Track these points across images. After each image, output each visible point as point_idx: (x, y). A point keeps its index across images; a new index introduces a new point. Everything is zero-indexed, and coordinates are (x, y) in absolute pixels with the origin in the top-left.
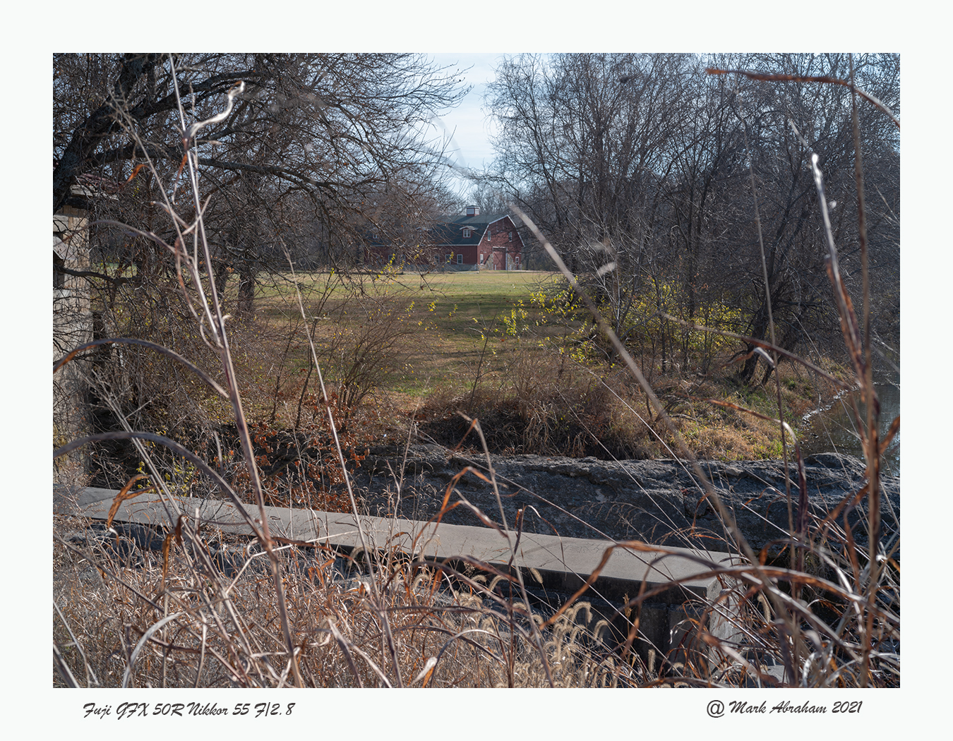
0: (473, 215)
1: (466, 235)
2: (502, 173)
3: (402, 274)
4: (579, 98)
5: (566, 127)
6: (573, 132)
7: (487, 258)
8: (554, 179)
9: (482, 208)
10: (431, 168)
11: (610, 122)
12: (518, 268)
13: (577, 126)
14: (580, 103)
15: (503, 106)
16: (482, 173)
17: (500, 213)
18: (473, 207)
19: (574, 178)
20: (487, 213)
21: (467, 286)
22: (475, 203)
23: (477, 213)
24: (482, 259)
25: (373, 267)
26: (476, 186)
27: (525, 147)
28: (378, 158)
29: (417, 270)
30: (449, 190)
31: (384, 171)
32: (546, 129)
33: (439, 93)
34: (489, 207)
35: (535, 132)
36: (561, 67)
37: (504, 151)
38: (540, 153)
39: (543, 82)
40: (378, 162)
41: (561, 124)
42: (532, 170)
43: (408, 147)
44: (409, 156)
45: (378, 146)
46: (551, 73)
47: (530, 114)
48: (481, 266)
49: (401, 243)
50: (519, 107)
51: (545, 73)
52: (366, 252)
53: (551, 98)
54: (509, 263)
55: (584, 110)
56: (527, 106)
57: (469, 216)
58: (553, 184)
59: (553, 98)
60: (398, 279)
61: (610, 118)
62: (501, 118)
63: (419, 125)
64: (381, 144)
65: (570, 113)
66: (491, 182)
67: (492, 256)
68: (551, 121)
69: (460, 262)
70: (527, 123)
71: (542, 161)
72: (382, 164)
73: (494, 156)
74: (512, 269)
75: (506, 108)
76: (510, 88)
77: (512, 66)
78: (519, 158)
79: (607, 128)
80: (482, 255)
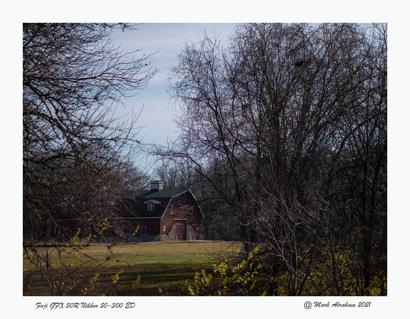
0: (157, 190)
1: (151, 208)
2: (186, 149)
3: (88, 245)
4: (257, 81)
5: (244, 107)
6: (251, 113)
7: (169, 230)
8: (233, 156)
9: (165, 183)
10: (120, 144)
11: (286, 102)
12: (198, 239)
13: (255, 107)
14: (257, 86)
15: (186, 88)
16: (166, 150)
17: (182, 187)
18: (157, 183)
19: (253, 154)
20: (170, 187)
21: (150, 256)
22: (158, 179)
23: (161, 188)
24: (164, 230)
25: (60, 240)
26: (161, 161)
27: (207, 125)
28: (67, 134)
29: (104, 241)
30: (136, 165)
31: (74, 146)
32: (226, 109)
33: (126, 76)
34: (172, 182)
35: (216, 112)
36: (239, 53)
37: (187, 129)
38: (220, 131)
39: (223, 67)
40: (68, 138)
41: (240, 104)
42: (213, 147)
43: (97, 123)
44: (98, 132)
45: (68, 122)
46: (230, 57)
47: (211, 95)
48: (163, 236)
49: (88, 217)
50: (201, 89)
51: (224, 59)
52: (53, 225)
53: (231, 81)
54: (190, 234)
55: (261, 91)
56: (208, 88)
57: (154, 191)
58: (233, 161)
59: (233, 80)
60: (85, 251)
61: (286, 100)
62: (185, 99)
63: (108, 103)
64: (71, 121)
65: (249, 94)
66: (175, 158)
67: (174, 227)
68: (231, 102)
69: (144, 233)
70: (208, 104)
71: (222, 138)
72: (72, 140)
73: (178, 134)
74: (193, 239)
75: (189, 90)
76: (192, 72)
77: (194, 51)
78: (201, 136)
79: (283, 108)
80: (165, 227)
